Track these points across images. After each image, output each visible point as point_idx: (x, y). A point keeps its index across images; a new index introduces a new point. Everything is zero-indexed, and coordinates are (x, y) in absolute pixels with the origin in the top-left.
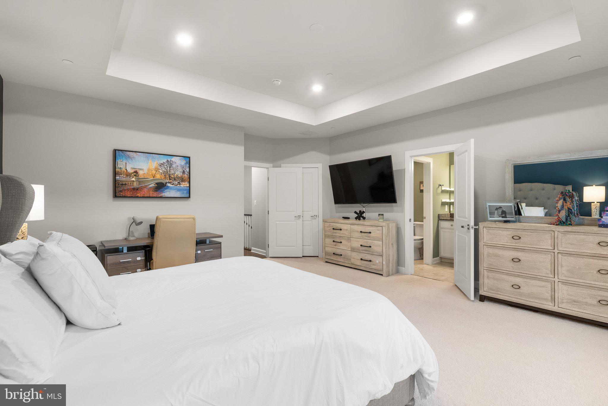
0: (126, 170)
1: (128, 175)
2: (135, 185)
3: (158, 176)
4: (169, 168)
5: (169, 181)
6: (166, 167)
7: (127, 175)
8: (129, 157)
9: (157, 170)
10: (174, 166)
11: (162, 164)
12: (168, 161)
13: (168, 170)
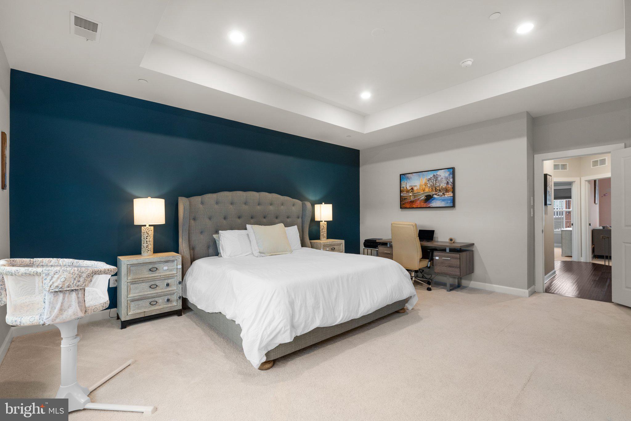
0: (406, 188)
1: (408, 191)
2: (412, 199)
3: (427, 190)
4: (435, 182)
5: (435, 193)
6: (432, 181)
7: (407, 192)
8: (408, 178)
9: (426, 184)
10: (439, 179)
11: (429, 179)
12: (434, 175)
13: (435, 183)
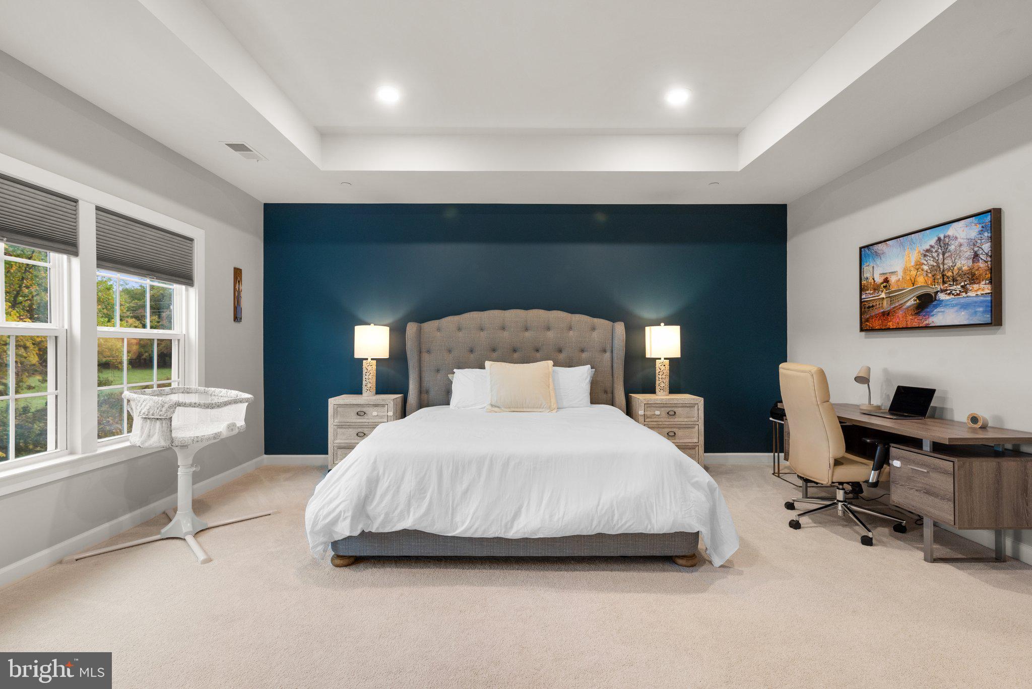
0: (873, 279)
1: (876, 288)
2: (886, 306)
3: (921, 281)
4: (941, 256)
5: (942, 287)
6: (935, 255)
7: (875, 290)
8: (877, 255)
9: (918, 266)
10: (952, 248)
11: (927, 251)
12: (939, 239)
13: (940, 261)
